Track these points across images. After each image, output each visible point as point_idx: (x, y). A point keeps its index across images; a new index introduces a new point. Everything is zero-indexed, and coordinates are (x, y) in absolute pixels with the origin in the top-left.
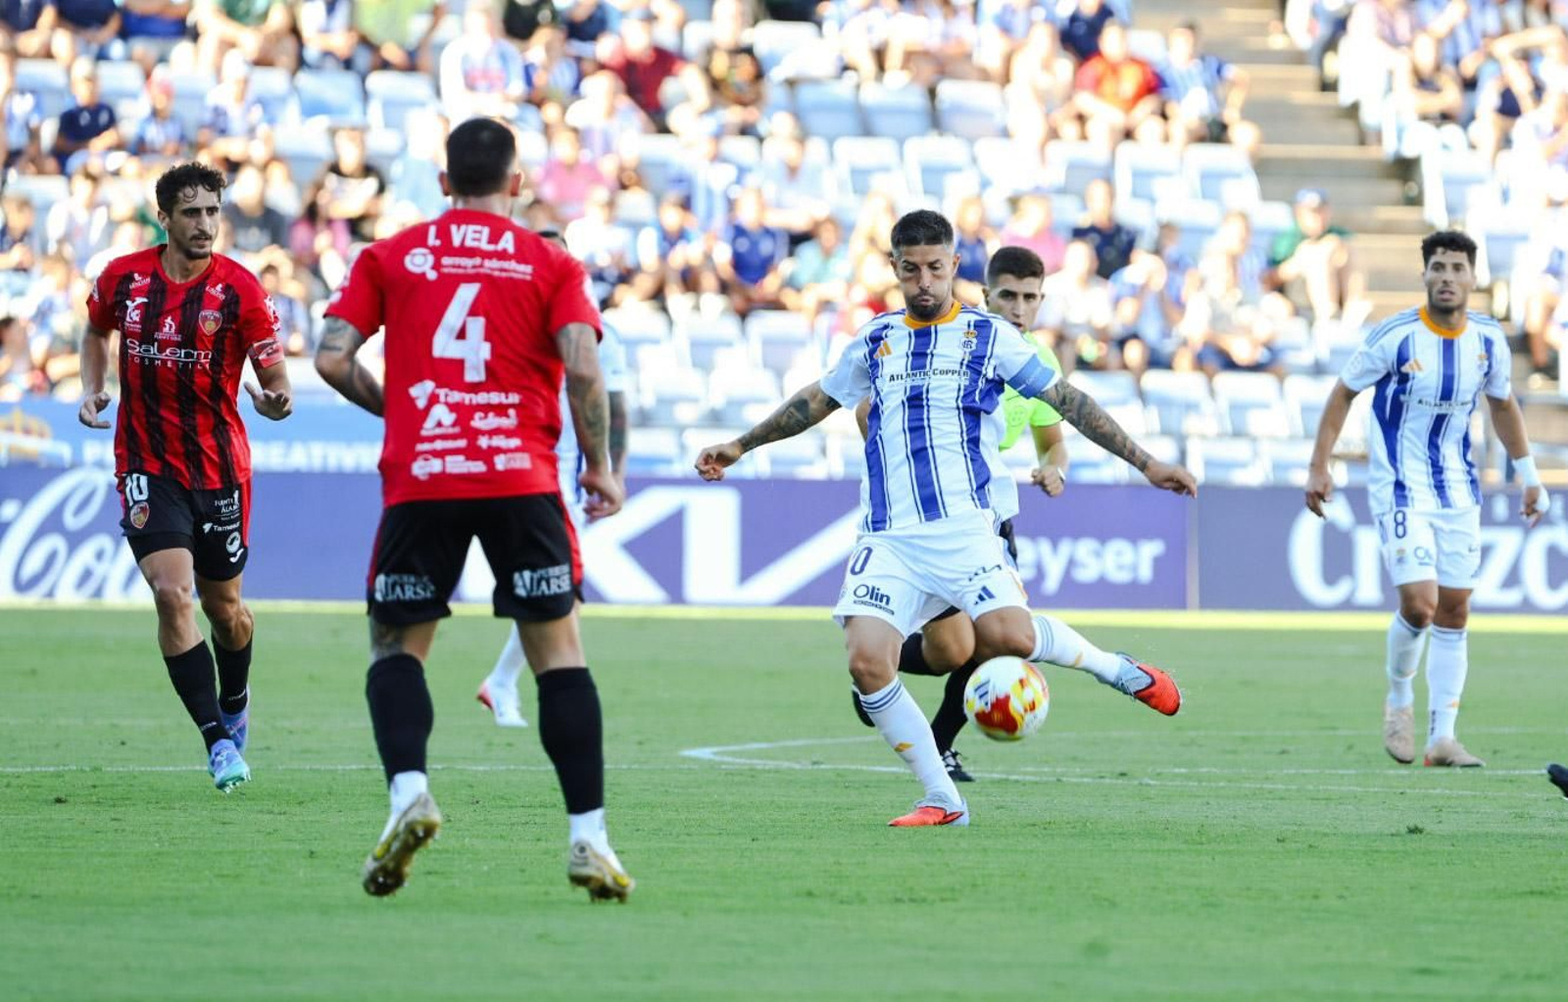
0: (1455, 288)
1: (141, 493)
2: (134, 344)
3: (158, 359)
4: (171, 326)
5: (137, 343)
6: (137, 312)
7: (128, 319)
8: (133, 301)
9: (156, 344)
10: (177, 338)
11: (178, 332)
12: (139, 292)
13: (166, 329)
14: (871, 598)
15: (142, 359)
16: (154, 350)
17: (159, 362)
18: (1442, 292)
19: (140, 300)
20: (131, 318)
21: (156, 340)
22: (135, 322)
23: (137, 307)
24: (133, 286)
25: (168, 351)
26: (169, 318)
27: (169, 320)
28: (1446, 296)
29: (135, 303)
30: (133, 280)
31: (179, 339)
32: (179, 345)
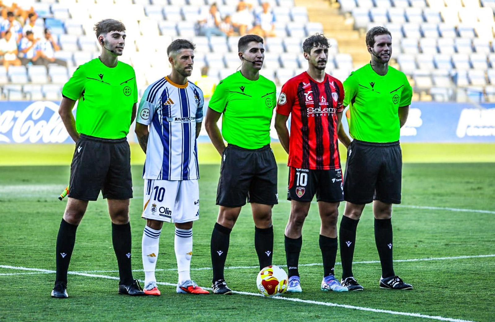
1: (303, 183)
2: (312, 109)
3: (321, 113)
4: (324, 100)
5: (313, 109)
6: (310, 97)
7: (307, 100)
8: (307, 93)
9: (320, 107)
10: (327, 104)
11: (327, 101)
12: (307, 89)
13: (322, 101)
14: (166, 213)
15: (315, 114)
16: (319, 110)
17: (322, 114)
19: (309, 92)
20: (308, 99)
21: (320, 106)
22: (311, 101)
23: (309, 95)
24: (304, 87)
25: (324, 109)
26: (323, 97)
27: (322, 97)
29: (308, 94)
30: (303, 85)
31: (328, 104)
32: (328, 107)
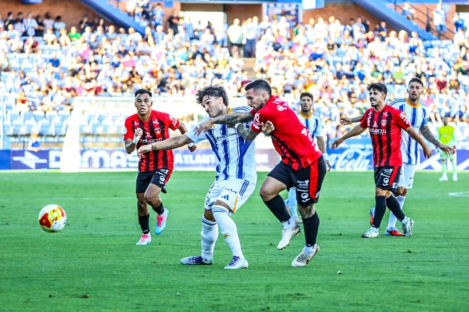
0: (308, 105)
18: (305, 106)
28: (306, 107)
